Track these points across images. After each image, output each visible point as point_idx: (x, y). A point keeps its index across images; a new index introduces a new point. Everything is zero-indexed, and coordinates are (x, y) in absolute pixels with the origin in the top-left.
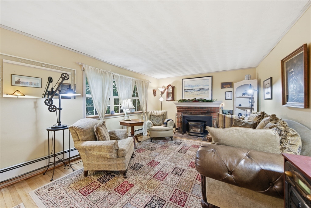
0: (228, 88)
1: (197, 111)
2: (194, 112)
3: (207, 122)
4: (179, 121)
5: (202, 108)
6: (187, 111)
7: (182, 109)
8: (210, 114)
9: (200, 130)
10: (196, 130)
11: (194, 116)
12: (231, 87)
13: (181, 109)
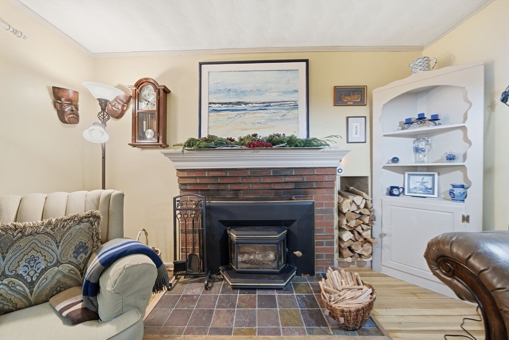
0: (355, 104)
1: (261, 187)
2: (247, 191)
3: (295, 224)
4: (190, 228)
5: (278, 172)
6: (222, 187)
7: (198, 181)
8: (306, 195)
9: (272, 256)
10: (259, 257)
11: (249, 207)
12: (362, 103)
13: (196, 178)
